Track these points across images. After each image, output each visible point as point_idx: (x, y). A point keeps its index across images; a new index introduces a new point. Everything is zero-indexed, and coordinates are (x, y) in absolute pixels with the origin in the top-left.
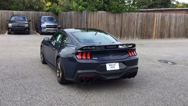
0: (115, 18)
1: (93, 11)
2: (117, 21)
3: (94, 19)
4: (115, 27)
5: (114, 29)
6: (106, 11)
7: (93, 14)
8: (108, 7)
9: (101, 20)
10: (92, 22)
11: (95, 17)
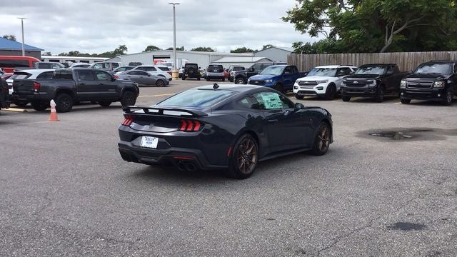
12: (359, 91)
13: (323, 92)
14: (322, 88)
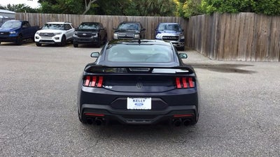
0: (271, 24)
1: (230, 12)
2: (275, 29)
3: (231, 26)
4: (270, 39)
5: (268, 44)
6: (254, 12)
7: (231, 18)
8: (257, 5)
9: (244, 27)
10: (227, 31)
11: (233, 23)
12: (86, 40)
13: (59, 41)
14: (58, 38)
